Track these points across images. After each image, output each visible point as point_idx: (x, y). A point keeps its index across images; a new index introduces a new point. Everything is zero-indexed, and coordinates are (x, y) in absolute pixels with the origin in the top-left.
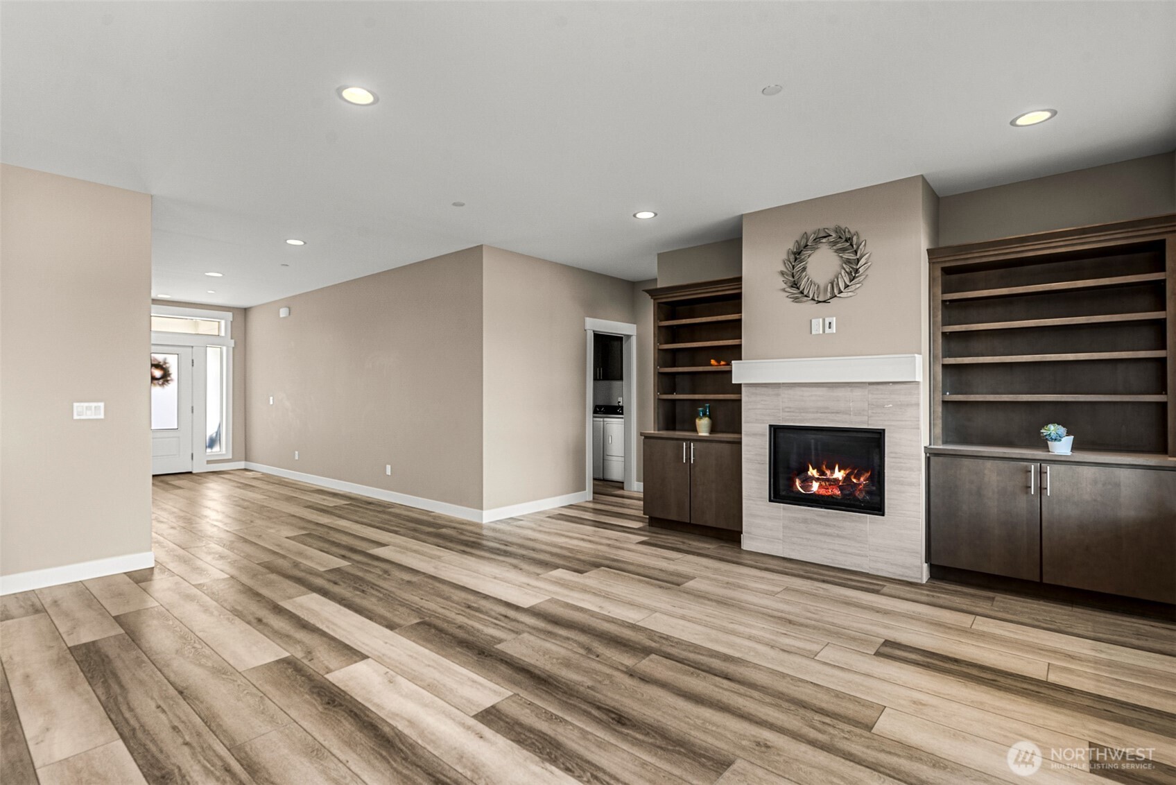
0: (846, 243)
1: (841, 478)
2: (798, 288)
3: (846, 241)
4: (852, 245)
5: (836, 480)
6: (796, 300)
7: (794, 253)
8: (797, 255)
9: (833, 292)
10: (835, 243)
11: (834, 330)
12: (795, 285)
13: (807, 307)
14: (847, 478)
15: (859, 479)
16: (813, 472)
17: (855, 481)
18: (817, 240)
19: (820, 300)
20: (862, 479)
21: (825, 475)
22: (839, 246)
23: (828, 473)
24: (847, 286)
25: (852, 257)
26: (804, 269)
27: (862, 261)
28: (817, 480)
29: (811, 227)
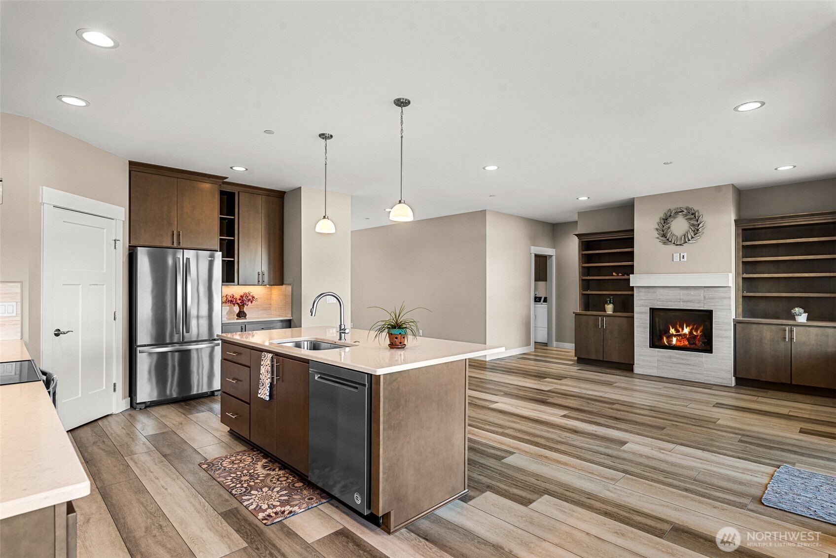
0: (692, 216)
1: (687, 333)
2: (666, 237)
3: (692, 214)
4: (695, 217)
5: (685, 334)
6: (664, 243)
7: (664, 219)
8: (666, 220)
9: (685, 240)
10: (686, 215)
11: (685, 259)
12: (664, 236)
13: (671, 248)
14: (691, 333)
15: (697, 332)
16: (672, 331)
17: (695, 333)
18: (677, 213)
19: (678, 244)
20: (699, 332)
21: (679, 331)
22: (688, 217)
23: (680, 330)
24: (692, 238)
25: (696, 223)
26: (669, 228)
27: (701, 226)
28: (675, 336)
29: (673, 206)
